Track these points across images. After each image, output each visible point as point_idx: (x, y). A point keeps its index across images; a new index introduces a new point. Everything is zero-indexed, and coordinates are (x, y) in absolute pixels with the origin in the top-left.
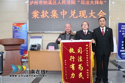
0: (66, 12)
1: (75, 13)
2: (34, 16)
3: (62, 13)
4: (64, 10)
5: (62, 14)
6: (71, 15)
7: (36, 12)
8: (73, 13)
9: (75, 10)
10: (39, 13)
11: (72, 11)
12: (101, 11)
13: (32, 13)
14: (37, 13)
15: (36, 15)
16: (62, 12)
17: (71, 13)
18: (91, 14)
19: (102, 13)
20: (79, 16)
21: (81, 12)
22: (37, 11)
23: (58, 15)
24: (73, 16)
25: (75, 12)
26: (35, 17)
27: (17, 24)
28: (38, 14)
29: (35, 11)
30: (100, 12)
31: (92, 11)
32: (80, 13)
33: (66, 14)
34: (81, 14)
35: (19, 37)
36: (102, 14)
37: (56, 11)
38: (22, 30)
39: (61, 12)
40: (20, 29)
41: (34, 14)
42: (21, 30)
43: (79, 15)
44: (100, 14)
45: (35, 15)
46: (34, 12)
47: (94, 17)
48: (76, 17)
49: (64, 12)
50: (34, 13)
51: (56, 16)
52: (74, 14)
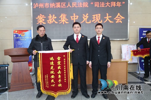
0: (77, 17)
1: (88, 18)
2: (39, 22)
3: (73, 18)
4: (74, 14)
5: (72, 19)
6: (83, 20)
7: (41, 17)
8: (85, 17)
9: (87, 14)
10: (45, 17)
11: (84, 15)
12: (119, 14)
13: (37, 18)
14: (42, 18)
15: (42, 20)
16: (73, 17)
17: (83, 18)
18: (106, 18)
19: (119, 16)
20: (93, 21)
21: (95, 16)
22: (43, 16)
23: (67, 20)
24: (85, 20)
25: (87, 16)
26: (40, 23)
27: (19, 31)
28: (44, 19)
29: (40, 15)
31: (107, 14)
32: (93, 17)
33: (77, 19)
34: (95, 19)
35: (21, 46)
36: (120, 17)
37: (66, 15)
38: (25, 38)
39: (71, 17)
40: (23, 37)
41: (39, 19)
42: (24, 38)
43: (93, 19)
44: (117, 19)
45: (40, 20)
46: (39, 17)
47: (111, 22)
48: (89, 21)
50: (39, 18)
51: (66, 21)
52: (87, 18)
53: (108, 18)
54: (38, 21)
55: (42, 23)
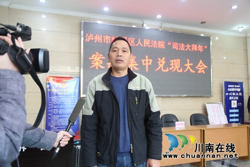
0: (151, 61)
1: (165, 64)
2: (93, 65)
3: (145, 62)
4: (147, 57)
5: (144, 64)
6: (159, 66)
7: (98, 56)
8: (162, 63)
9: (164, 58)
10: (104, 58)
11: (160, 60)
12: (201, 61)
13: (90, 58)
14: (99, 58)
15: (99, 62)
16: (145, 60)
17: (158, 63)
18: (187, 66)
19: (201, 64)
20: (171, 69)
21: (174, 62)
22: (101, 55)
23: (137, 65)
24: (161, 68)
25: (164, 60)
26: (96, 66)
27: (56, 77)
28: (101, 61)
29: (96, 54)
30: (200, 64)
31: (188, 60)
32: (171, 63)
33: (150, 63)
34: (174, 66)
35: (59, 105)
36: (202, 66)
37: (135, 57)
38: (68, 90)
39: (143, 61)
40: (63, 89)
41: (93, 60)
42: (65, 90)
43: (171, 67)
44: (199, 67)
45: (95, 62)
46: (95, 57)
47: (192, 71)
48: (166, 69)
49: (147, 60)
50: (95, 59)
51: (135, 66)
52: (163, 64)
53: (190, 66)
54: (93, 63)
55: (98, 66)
